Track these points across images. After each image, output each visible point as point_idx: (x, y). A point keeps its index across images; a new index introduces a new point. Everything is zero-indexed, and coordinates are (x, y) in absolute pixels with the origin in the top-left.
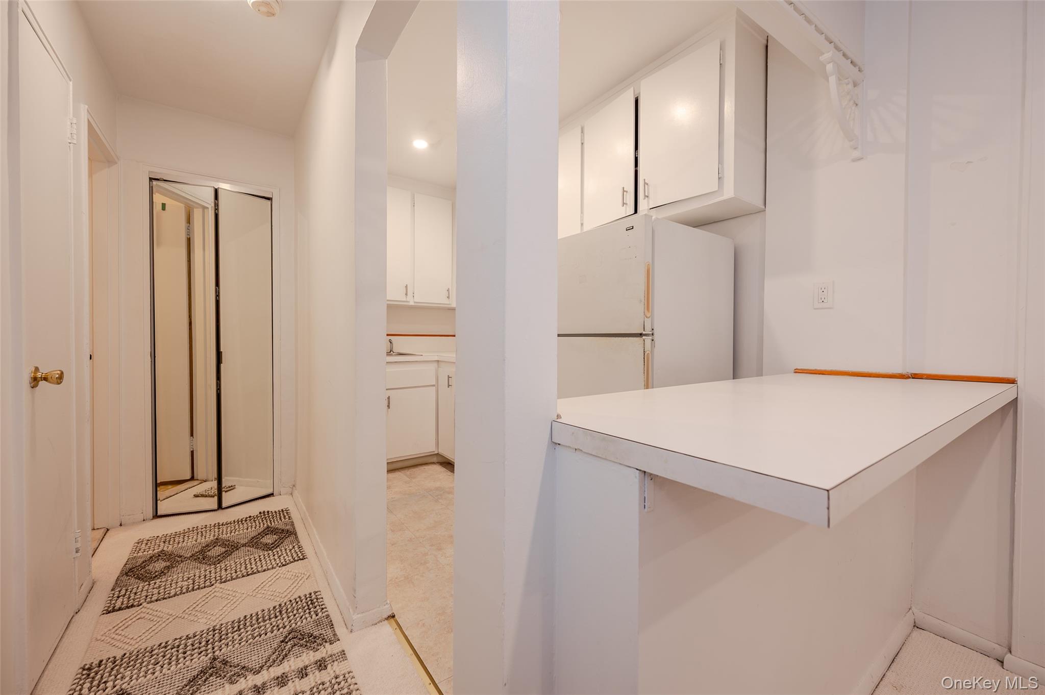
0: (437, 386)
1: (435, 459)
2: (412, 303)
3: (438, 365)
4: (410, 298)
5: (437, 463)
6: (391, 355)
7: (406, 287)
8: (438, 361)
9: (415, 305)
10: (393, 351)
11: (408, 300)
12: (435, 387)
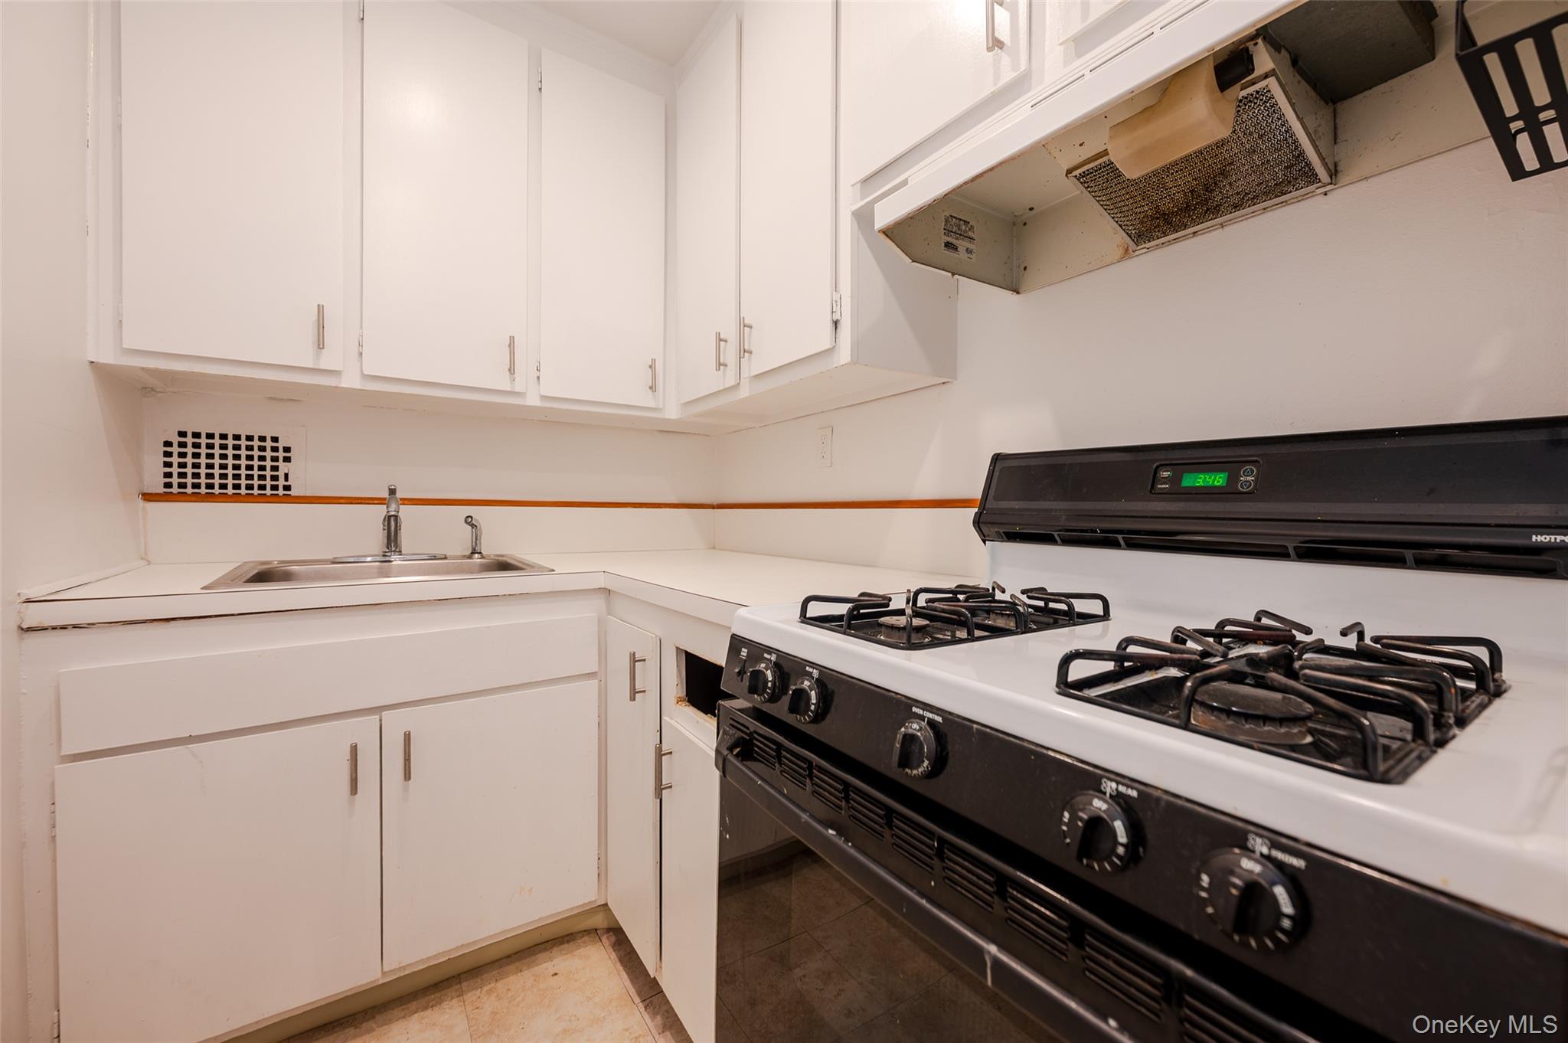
0: (602, 682)
2: (532, 400)
3: (609, 604)
4: (524, 382)
7: (511, 345)
8: (606, 591)
9: (546, 408)
10: (480, 553)
11: (516, 391)
12: (596, 681)
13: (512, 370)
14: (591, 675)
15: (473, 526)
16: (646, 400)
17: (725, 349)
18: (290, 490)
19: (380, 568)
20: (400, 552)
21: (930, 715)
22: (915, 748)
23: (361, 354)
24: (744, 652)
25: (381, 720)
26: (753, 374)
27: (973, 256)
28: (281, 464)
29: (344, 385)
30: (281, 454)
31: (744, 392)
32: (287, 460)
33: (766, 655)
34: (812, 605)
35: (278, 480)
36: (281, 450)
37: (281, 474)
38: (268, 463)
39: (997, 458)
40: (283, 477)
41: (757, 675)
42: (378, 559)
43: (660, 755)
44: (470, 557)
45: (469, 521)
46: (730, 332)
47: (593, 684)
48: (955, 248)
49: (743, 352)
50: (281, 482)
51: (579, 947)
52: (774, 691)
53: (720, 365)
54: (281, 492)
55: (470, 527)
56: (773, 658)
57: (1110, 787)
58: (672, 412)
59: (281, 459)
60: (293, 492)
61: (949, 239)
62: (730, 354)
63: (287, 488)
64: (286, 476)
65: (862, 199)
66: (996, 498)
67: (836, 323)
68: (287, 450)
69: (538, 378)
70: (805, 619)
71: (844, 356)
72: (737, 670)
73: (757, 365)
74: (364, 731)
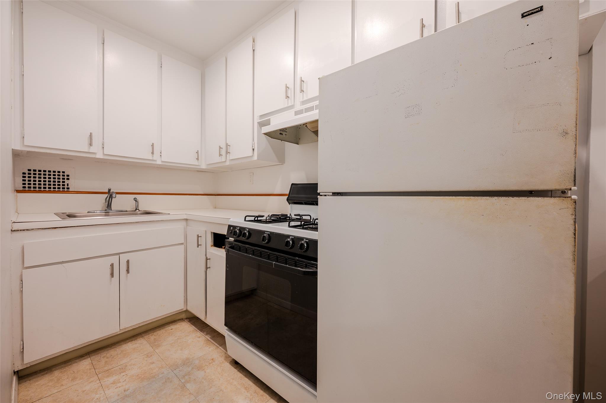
0: (185, 245)
1: (183, 316)
2: (159, 162)
3: (187, 223)
4: (156, 157)
5: (186, 319)
6: (136, 214)
7: (153, 145)
8: (187, 220)
9: (163, 165)
10: (138, 210)
11: (154, 159)
12: (184, 245)
13: (153, 153)
14: (182, 244)
15: (136, 201)
16: (196, 163)
17: (222, 150)
18: (69, 189)
19: (105, 214)
20: (111, 209)
21: (268, 233)
22: (265, 238)
23: (103, 148)
24: (232, 228)
25: (119, 257)
26: (231, 159)
27: (287, 136)
28: (66, 180)
29: (97, 157)
30: (66, 177)
31: (228, 163)
32: (68, 179)
33: (237, 228)
34: (247, 217)
35: (65, 186)
36: (66, 176)
37: (66, 184)
38: (61, 180)
39: (292, 184)
40: (67, 185)
41: (235, 232)
42: (103, 211)
43: (207, 259)
44: (135, 211)
45: (135, 200)
46: (223, 146)
47: (183, 246)
48: (282, 134)
49: (227, 153)
50: (66, 186)
51: (178, 323)
52: (239, 235)
53: (220, 155)
54: (66, 190)
55: (135, 201)
56: (239, 228)
57: (291, 237)
58: (203, 166)
59: (66, 179)
60: (70, 190)
61: (281, 132)
62: (223, 152)
63: (68, 188)
64: (68, 185)
65: (260, 120)
66: (292, 194)
67: (253, 149)
68: (68, 176)
69: (161, 155)
70: (245, 220)
71: (255, 158)
72: (230, 232)
73: (231, 157)
74: (114, 260)
